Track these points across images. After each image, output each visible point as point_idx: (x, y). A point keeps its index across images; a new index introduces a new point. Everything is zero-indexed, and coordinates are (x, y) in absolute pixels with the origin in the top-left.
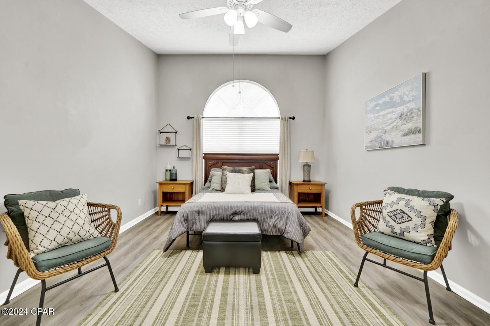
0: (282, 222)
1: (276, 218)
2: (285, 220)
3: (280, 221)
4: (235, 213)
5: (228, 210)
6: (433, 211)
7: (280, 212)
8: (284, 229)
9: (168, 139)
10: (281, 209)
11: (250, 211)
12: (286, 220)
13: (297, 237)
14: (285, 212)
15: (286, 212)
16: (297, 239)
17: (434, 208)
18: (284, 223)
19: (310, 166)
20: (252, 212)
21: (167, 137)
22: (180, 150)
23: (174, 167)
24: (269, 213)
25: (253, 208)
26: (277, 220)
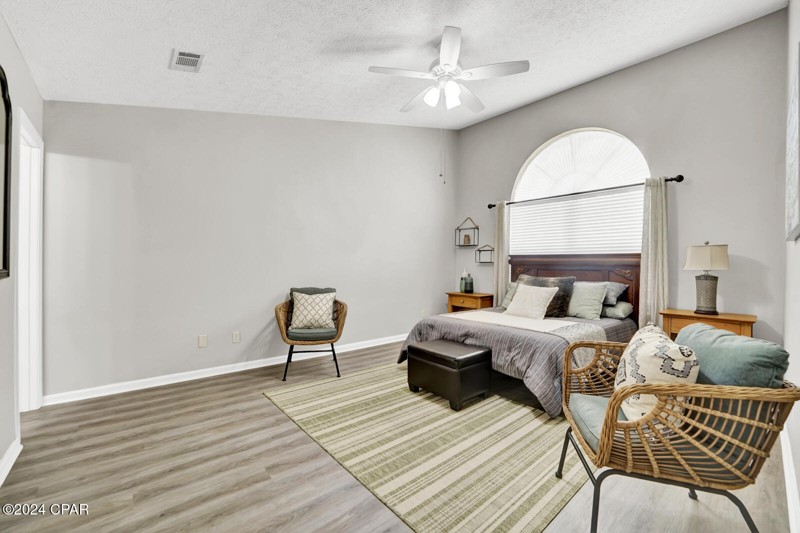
0: (524, 360)
1: (517, 351)
2: (528, 358)
3: (521, 357)
4: (467, 335)
5: (459, 330)
6: (661, 369)
7: (523, 344)
8: (524, 371)
9: (467, 237)
10: (526, 341)
11: (484, 335)
12: (530, 357)
13: (535, 387)
14: (532, 346)
15: (534, 346)
16: (535, 390)
17: (663, 364)
18: (525, 362)
19: (716, 279)
20: (486, 337)
21: (465, 236)
22: (482, 252)
23: (469, 275)
24: (508, 342)
25: (488, 333)
26: (517, 355)
